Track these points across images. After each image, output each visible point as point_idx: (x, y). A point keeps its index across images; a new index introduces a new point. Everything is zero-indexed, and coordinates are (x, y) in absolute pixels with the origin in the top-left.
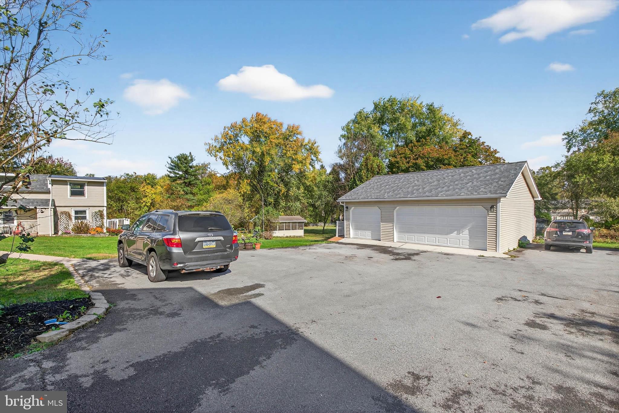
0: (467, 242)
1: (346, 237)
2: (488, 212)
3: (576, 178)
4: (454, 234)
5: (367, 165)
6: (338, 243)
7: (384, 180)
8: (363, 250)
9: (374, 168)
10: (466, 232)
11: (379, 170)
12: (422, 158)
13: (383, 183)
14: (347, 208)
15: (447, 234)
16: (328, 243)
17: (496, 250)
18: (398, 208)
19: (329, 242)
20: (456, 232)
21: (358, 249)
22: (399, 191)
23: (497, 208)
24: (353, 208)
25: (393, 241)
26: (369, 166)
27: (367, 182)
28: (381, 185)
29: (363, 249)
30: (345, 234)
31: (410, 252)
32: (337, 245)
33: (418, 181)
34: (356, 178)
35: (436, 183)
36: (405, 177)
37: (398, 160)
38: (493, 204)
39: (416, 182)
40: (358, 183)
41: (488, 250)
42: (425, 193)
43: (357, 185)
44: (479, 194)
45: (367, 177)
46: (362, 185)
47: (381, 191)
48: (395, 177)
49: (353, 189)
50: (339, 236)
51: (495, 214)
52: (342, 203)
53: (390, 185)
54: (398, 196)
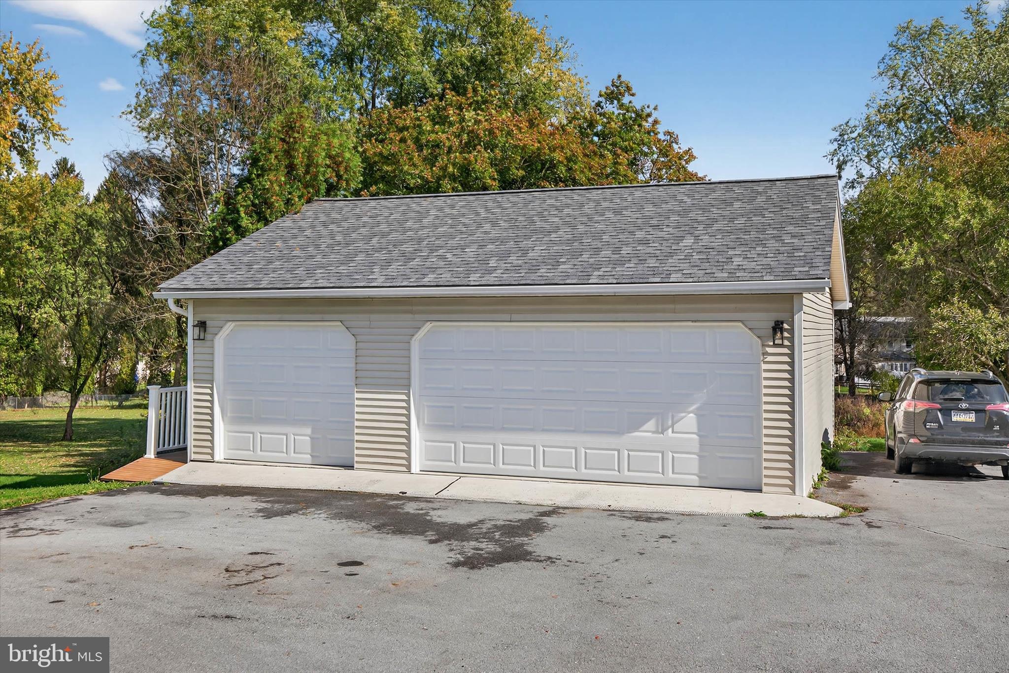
0: (692, 462)
1: (194, 457)
2: (763, 345)
3: (895, 252)
4: (646, 433)
5: (288, 153)
6: (157, 488)
7: (359, 217)
8: (292, 521)
9: (317, 166)
10: (689, 421)
11: (339, 177)
12: (490, 146)
13: (355, 229)
14: (202, 325)
15: (619, 432)
16: (110, 493)
17: (793, 488)
18: (428, 326)
19: (113, 486)
20: (651, 425)
21: (268, 514)
22: (428, 257)
23: (791, 331)
24: (229, 327)
25: (409, 467)
26: (299, 159)
27: (287, 222)
28: (346, 233)
29: (289, 513)
30: (190, 443)
31: (502, 517)
32: (156, 499)
33: (494, 224)
34: (243, 201)
35: (564, 233)
36: (441, 209)
37: (394, 149)
38: (780, 316)
39: (487, 227)
40: (245, 221)
41: (764, 489)
42: (534, 269)
43: (241, 232)
44: (732, 277)
45: (288, 202)
46: (265, 233)
47: (349, 259)
48: (398, 206)
49: (225, 245)
50: (160, 454)
51: (786, 351)
52: (178, 302)
53: (384, 235)
54: (430, 278)
